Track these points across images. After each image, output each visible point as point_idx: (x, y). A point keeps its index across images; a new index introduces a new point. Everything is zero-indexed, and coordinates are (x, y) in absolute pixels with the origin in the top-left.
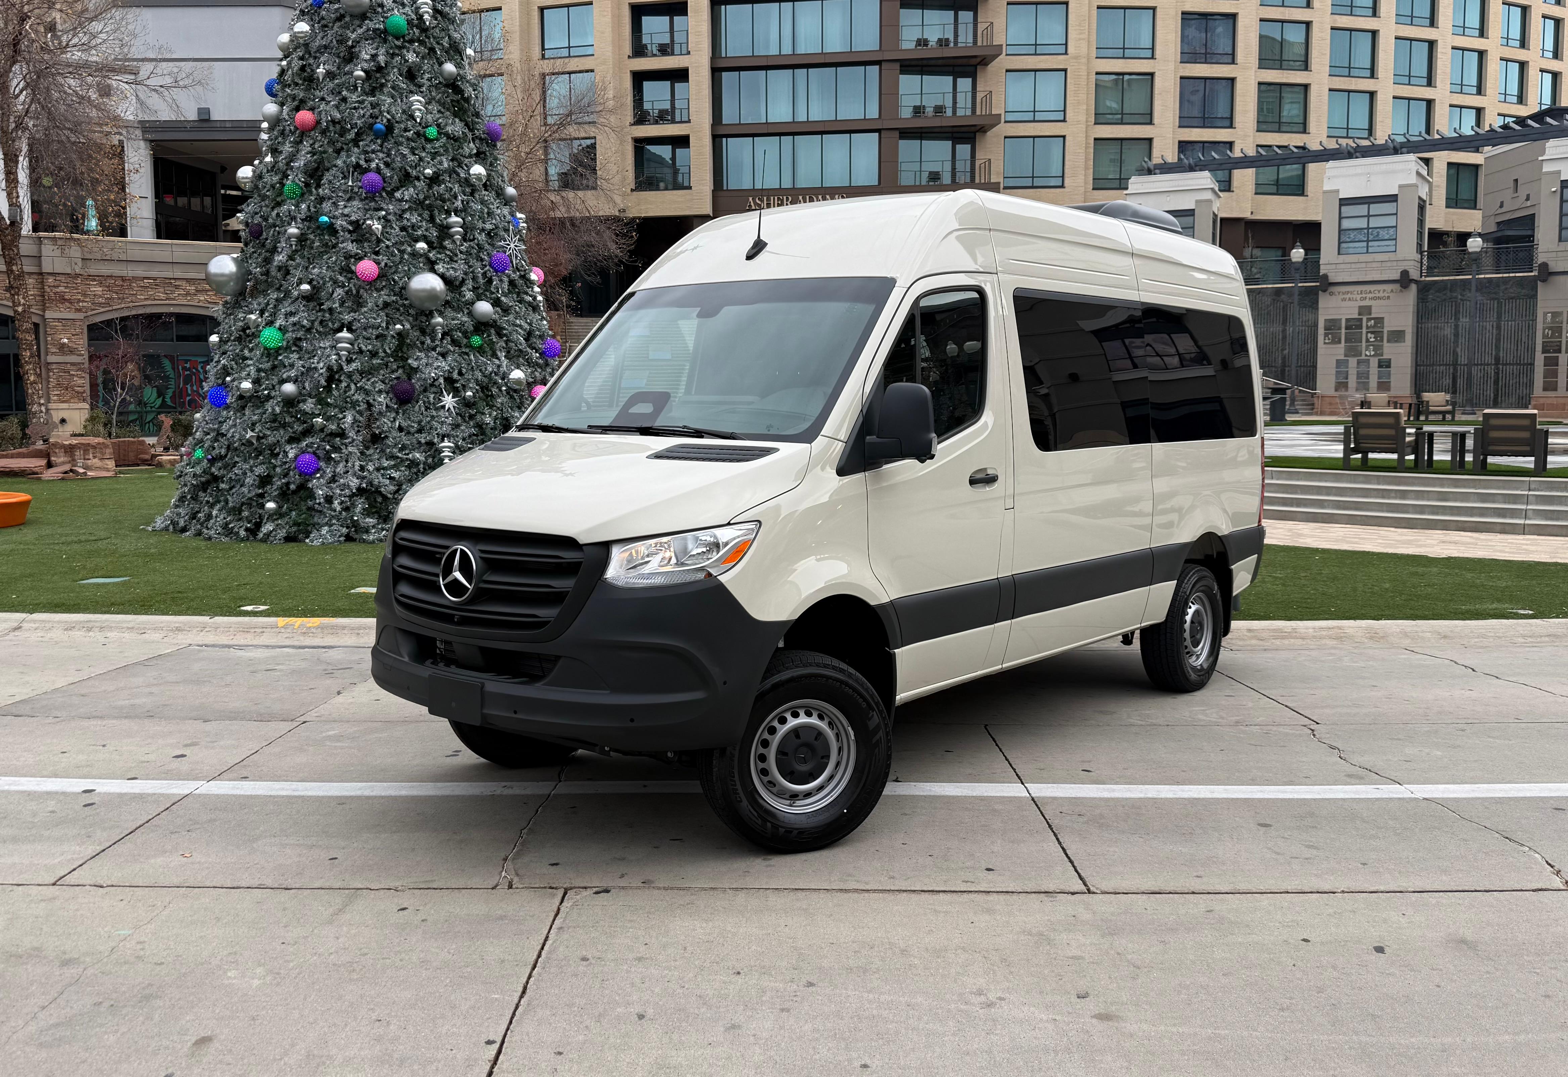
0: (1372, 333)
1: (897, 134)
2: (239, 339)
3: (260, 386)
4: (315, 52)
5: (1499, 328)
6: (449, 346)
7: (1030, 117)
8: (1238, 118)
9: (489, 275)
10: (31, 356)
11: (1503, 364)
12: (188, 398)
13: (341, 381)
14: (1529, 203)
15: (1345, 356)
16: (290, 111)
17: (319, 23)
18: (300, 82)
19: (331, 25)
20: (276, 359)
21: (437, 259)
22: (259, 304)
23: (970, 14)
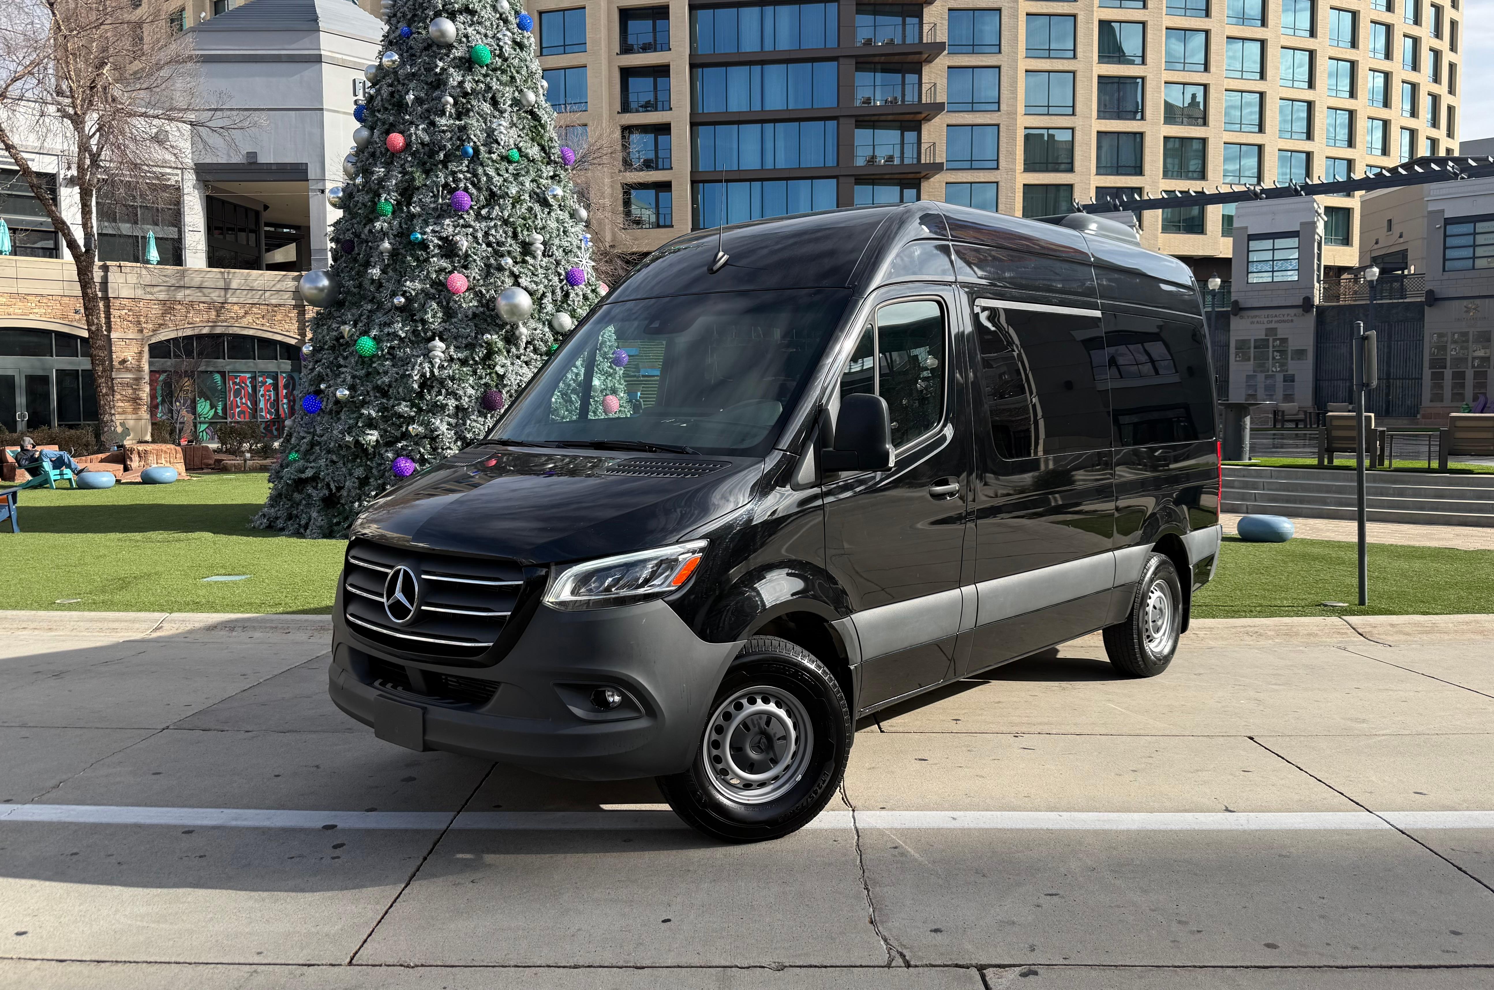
0: (1277, 351)
1: (852, 180)
2: (333, 348)
3: (356, 392)
4: (403, 80)
5: (1389, 347)
6: (532, 354)
7: (967, 165)
8: (1147, 167)
9: (565, 288)
10: (104, 371)
11: (1393, 379)
12: (238, 410)
13: (433, 387)
14: (1401, 240)
15: (1254, 372)
16: (381, 134)
17: (407, 52)
18: (390, 107)
19: (418, 54)
20: (370, 365)
21: (520, 273)
22: (353, 315)
23: (915, 77)
